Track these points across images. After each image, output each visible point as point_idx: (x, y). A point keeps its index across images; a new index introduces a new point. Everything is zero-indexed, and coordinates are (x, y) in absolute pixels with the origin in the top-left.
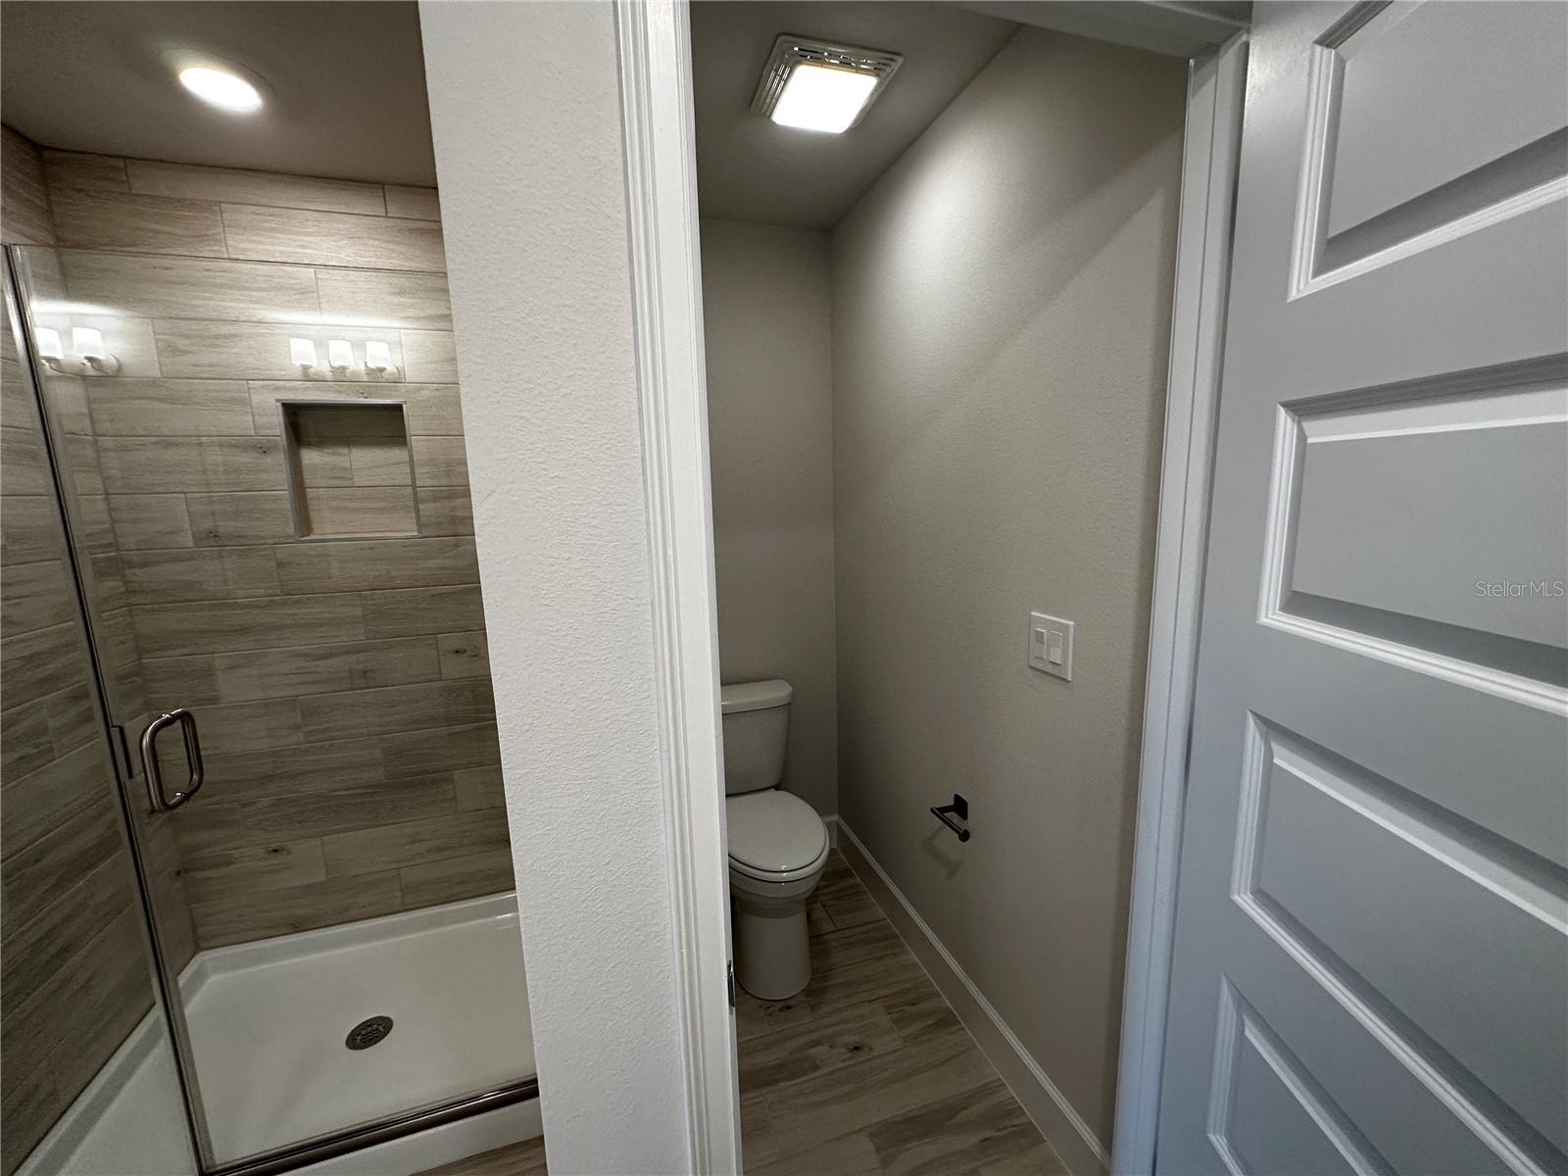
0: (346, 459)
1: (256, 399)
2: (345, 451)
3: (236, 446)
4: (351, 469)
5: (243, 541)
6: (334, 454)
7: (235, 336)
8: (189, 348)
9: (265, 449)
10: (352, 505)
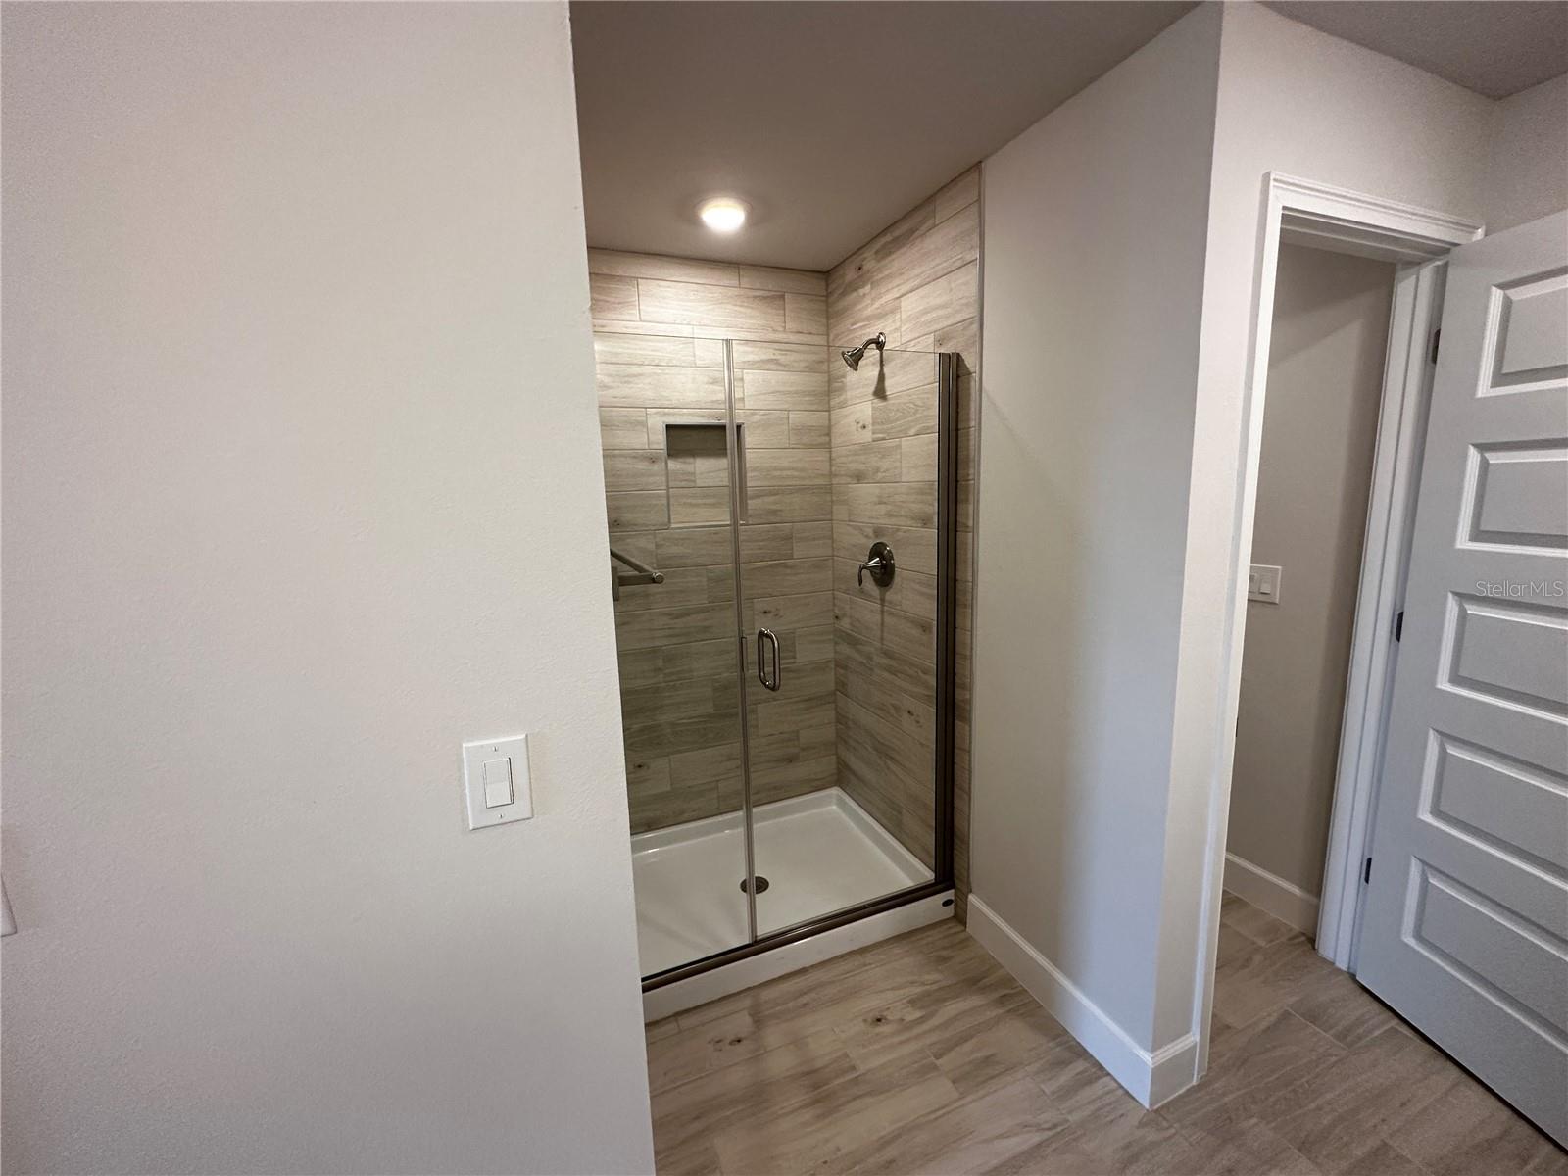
0: (692, 466)
1: (650, 422)
2: (691, 460)
3: (635, 457)
4: (694, 473)
5: (636, 528)
6: (685, 462)
7: (641, 375)
8: (612, 384)
9: (653, 460)
10: (694, 501)
